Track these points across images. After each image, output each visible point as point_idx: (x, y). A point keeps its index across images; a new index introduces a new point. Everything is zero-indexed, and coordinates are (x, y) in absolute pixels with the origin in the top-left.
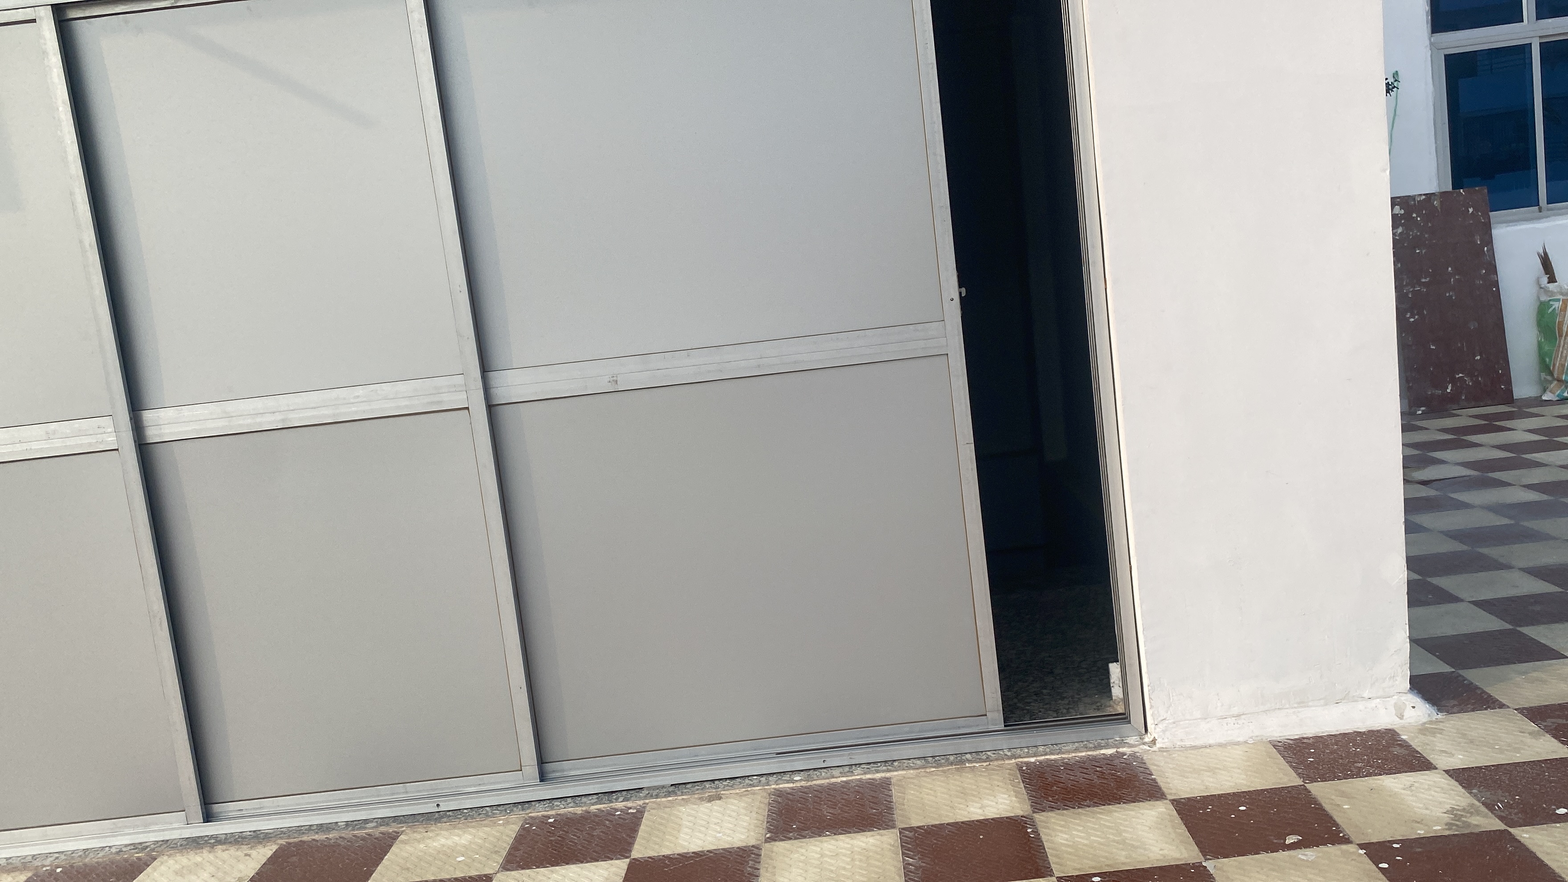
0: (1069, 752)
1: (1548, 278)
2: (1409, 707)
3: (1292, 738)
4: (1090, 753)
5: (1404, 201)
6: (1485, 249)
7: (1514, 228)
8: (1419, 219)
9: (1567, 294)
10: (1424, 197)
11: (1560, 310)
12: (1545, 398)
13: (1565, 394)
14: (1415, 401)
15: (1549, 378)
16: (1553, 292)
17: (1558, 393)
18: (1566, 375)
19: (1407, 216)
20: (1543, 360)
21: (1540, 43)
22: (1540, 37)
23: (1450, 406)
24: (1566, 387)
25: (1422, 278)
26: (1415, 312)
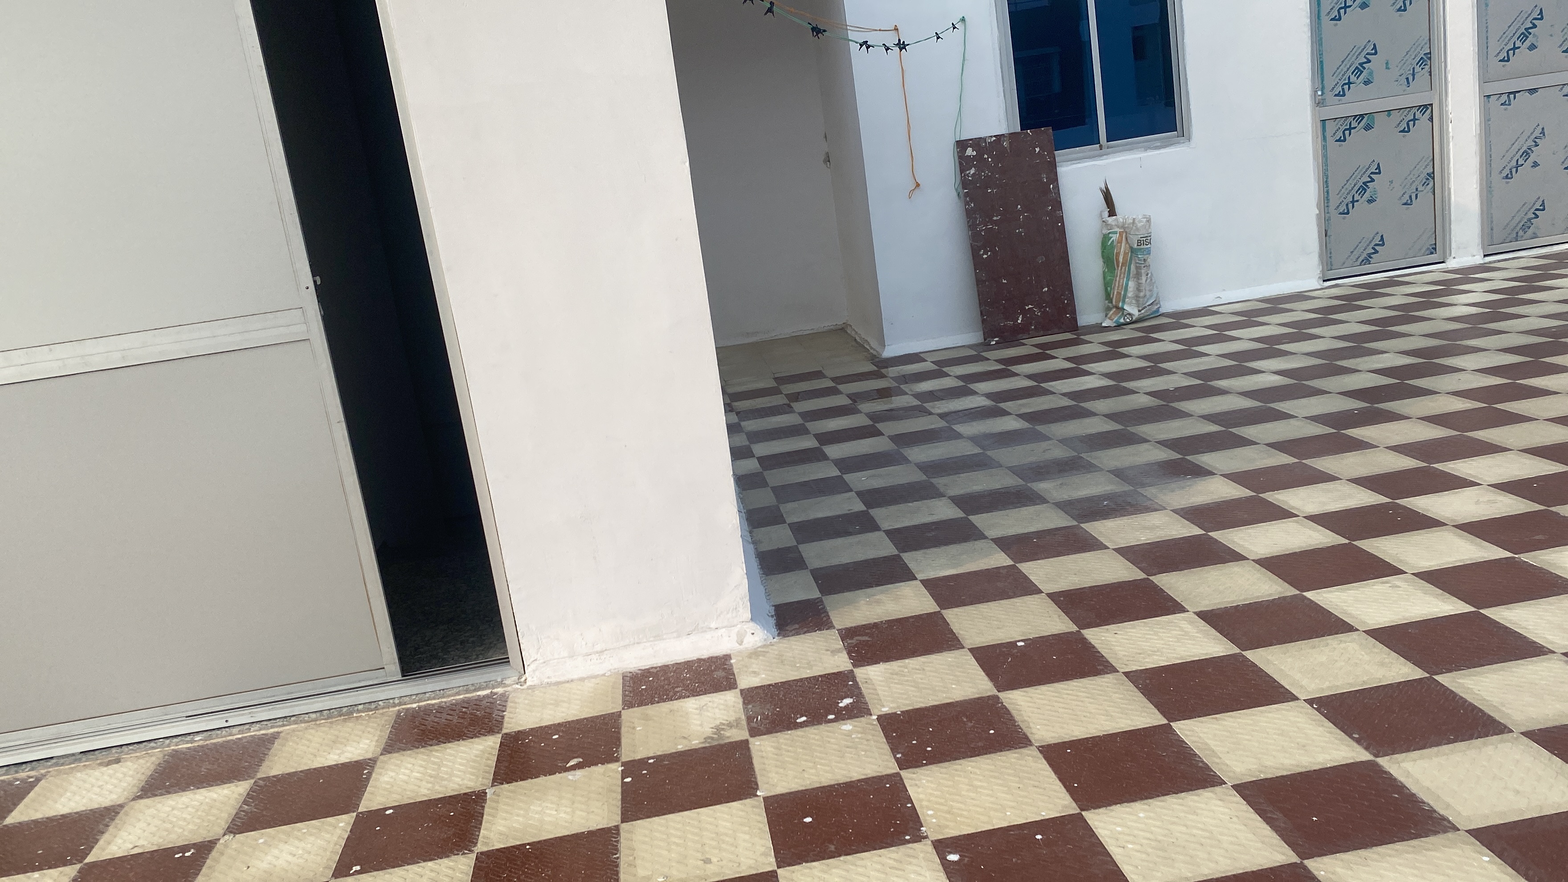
0: (449, 696)
1: (1109, 211)
2: (749, 634)
3: (643, 668)
4: (467, 695)
5: (976, 143)
6: (1051, 186)
7: (1079, 165)
8: (990, 160)
9: (1123, 227)
10: (994, 138)
11: (1118, 243)
12: (1104, 325)
13: (1122, 320)
14: (989, 333)
15: (1110, 304)
16: (1111, 226)
17: (1115, 319)
18: (1124, 302)
19: (979, 157)
20: (1106, 289)
23: (1020, 336)
24: (1122, 314)
25: (993, 216)
26: (988, 249)
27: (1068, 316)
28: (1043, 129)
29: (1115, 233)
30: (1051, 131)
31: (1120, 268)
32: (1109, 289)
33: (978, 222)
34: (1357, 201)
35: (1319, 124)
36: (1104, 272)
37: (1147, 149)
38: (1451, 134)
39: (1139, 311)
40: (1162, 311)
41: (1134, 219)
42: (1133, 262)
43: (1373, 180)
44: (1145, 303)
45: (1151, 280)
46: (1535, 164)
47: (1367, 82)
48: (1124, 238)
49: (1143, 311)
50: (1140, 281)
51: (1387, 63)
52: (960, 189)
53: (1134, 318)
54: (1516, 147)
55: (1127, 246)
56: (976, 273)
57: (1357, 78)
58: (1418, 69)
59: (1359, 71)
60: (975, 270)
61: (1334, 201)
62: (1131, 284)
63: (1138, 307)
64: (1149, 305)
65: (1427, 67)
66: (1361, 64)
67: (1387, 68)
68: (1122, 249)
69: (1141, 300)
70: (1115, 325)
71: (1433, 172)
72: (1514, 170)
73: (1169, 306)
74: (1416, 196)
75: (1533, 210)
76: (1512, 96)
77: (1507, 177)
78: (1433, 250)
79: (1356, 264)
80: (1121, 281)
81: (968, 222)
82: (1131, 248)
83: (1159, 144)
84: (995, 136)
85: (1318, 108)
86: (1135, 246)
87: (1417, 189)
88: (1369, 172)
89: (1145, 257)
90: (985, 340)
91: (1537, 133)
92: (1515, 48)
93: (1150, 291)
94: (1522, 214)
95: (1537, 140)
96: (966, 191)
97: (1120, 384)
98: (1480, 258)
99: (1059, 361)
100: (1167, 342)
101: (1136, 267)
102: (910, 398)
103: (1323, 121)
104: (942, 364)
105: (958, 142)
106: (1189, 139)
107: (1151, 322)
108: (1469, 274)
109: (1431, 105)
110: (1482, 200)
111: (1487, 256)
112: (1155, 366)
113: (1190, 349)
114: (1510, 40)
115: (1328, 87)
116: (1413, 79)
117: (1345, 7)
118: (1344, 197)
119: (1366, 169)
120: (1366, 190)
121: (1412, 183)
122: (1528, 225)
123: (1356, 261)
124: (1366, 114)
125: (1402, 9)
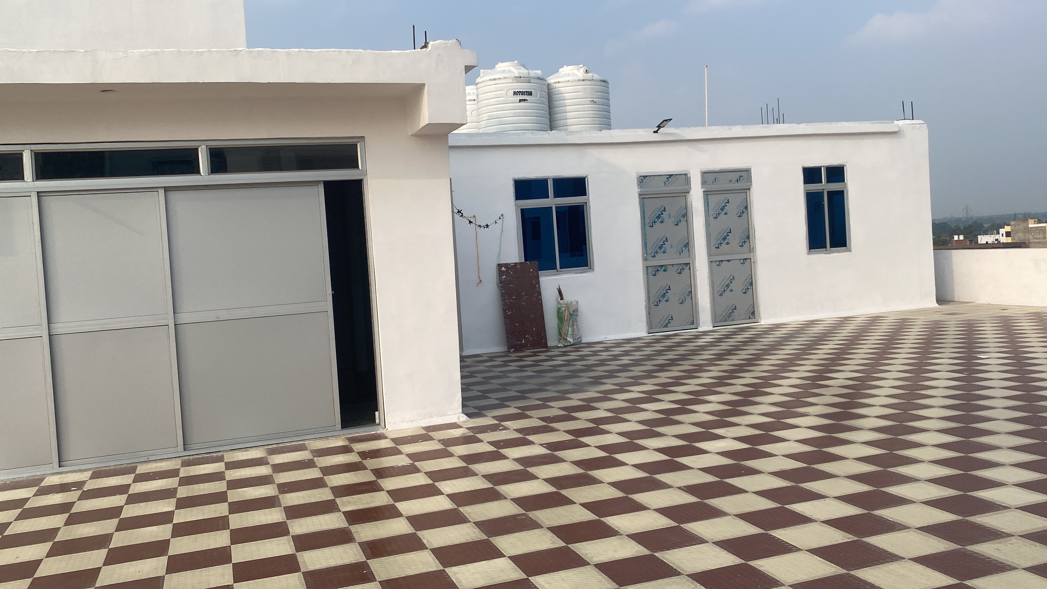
0: (361, 433)
1: (561, 298)
2: (461, 417)
3: (427, 425)
5: (506, 265)
6: (537, 286)
7: (548, 278)
8: (512, 273)
9: (566, 305)
10: (514, 264)
11: (564, 311)
12: (559, 346)
13: (566, 344)
14: (509, 347)
15: (561, 338)
16: (562, 304)
17: (563, 343)
18: (567, 336)
19: (507, 272)
20: (559, 331)
21: (556, 207)
22: (555, 204)
23: (523, 349)
24: (566, 341)
25: (513, 296)
26: (510, 310)
27: (543, 341)
28: (534, 262)
29: (563, 307)
30: (537, 263)
31: (565, 322)
32: (560, 330)
33: (506, 298)
34: (661, 301)
35: (645, 268)
36: (558, 323)
37: (576, 273)
38: (698, 276)
39: (574, 340)
40: (583, 342)
41: (571, 302)
42: (571, 320)
43: (667, 292)
45: (578, 328)
46: (731, 290)
47: (664, 252)
48: (567, 310)
49: (575, 341)
50: (574, 328)
51: (672, 245)
52: (499, 284)
53: (571, 343)
54: (723, 283)
55: (568, 312)
56: (505, 320)
57: (660, 250)
58: (683, 249)
59: (661, 247)
60: (505, 319)
61: (652, 301)
62: (570, 329)
63: (573, 338)
64: (577, 338)
65: (687, 248)
66: (661, 245)
67: (672, 247)
68: (566, 314)
69: (574, 336)
70: (563, 346)
71: (691, 291)
72: (723, 292)
73: (585, 340)
74: (685, 300)
75: (731, 309)
76: (721, 262)
77: (720, 295)
78: (693, 323)
79: (662, 327)
80: (566, 327)
81: (502, 298)
82: (570, 313)
83: (581, 271)
84: (514, 263)
85: (645, 262)
86: (572, 313)
87: (685, 297)
88: (665, 289)
89: (576, 317)
90: (508, 349)
91: (731, 278)
92: (721, 243)
93: (578, 332)
94: (727, 310)
95: (731, 281)
96: (501, 285)
97: (569, 363)
98: (711, 328)
99: (542, 357)
100: (586, 351)
101: (572, 322)
102: (483, 368)
103: (647, 267)
104: (492, 358)
105: (498, 264)
106: (593, 270)
107: (578, 345)
108: (705, 333)
109: (689, 263)
110: (711, 304)
111: (714, 327)
112: (582, 358)
113: (595, 353)
114: (719, 239)
115: (649, 253)
116: (682, 252)
117: (655, 222)
118: (656, 299)
119: (665, 288)
120: (664, 297)
121: (684, 294)
122: (730, 315)
123: (662, 325)
124: (664, 265)
125: (677, 225)
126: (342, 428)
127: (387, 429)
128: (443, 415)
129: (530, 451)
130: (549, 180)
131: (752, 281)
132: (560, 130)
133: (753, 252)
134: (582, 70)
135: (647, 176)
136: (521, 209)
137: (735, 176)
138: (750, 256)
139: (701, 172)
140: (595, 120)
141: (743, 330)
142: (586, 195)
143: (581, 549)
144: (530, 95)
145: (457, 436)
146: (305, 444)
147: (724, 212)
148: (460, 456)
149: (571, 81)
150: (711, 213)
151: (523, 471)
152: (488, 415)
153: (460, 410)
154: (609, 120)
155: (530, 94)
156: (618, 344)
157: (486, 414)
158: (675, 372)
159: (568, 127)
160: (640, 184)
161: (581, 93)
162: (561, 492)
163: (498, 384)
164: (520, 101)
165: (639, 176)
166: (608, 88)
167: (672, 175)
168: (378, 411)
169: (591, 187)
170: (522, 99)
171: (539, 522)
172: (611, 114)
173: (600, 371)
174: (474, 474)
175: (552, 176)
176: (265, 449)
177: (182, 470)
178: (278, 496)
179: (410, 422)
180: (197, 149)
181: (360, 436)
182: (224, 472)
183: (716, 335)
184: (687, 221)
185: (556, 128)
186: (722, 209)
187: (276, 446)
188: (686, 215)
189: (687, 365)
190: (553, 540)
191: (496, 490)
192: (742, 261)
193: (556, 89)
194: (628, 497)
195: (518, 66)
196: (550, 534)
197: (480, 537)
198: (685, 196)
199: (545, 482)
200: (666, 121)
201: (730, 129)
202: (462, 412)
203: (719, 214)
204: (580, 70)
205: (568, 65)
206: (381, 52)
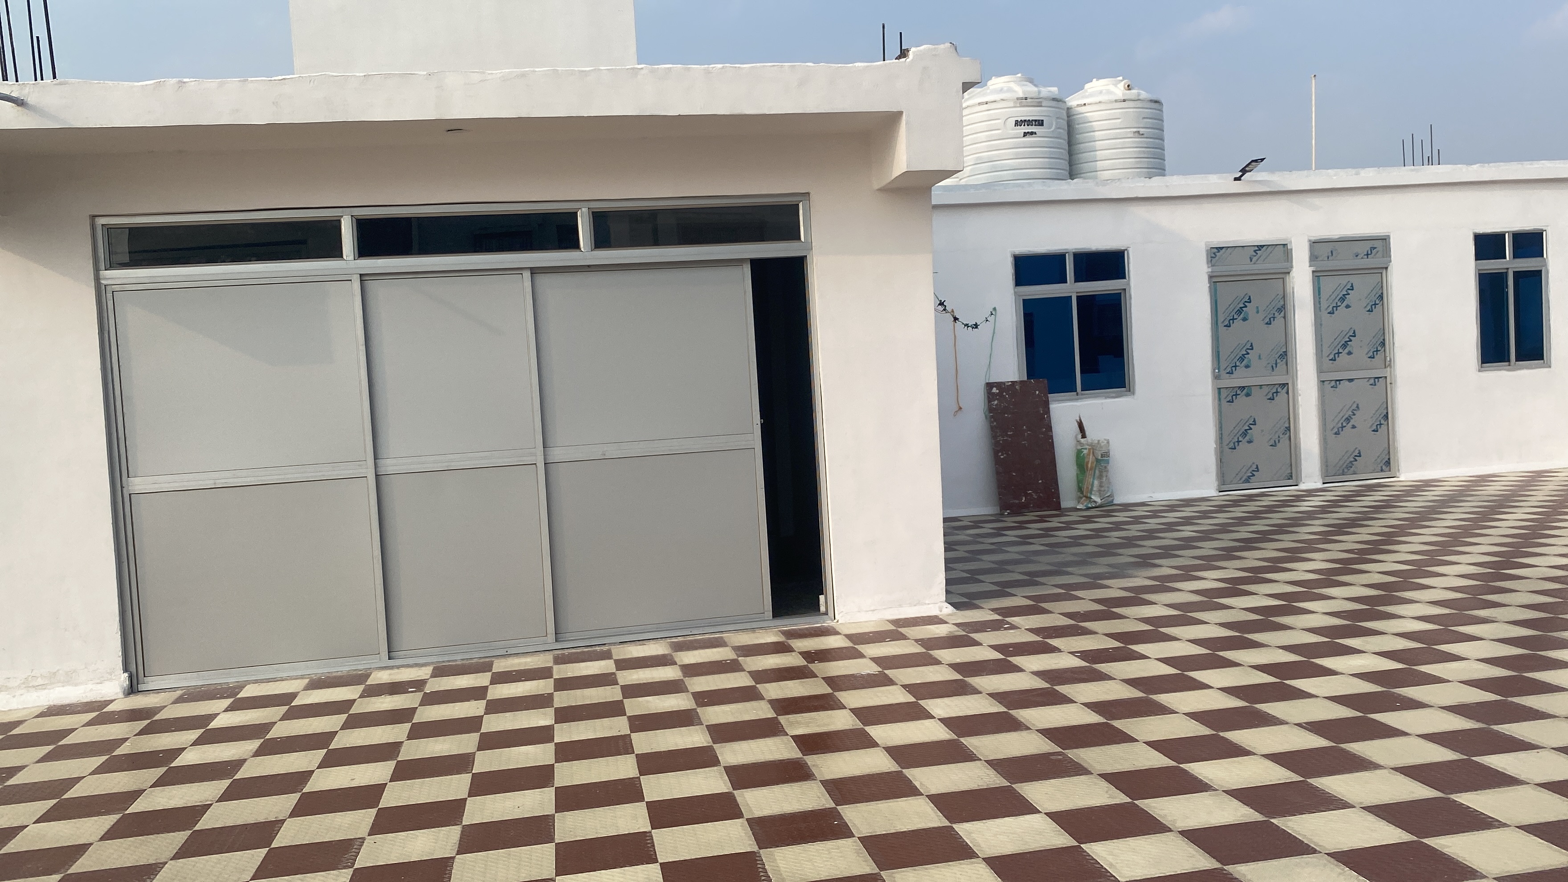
0: (800, 625)
1: (1082, 435)
2: (945, 608)
3: (895, 618)
5: (999, 385)
6: (1046, 416)
7: (1063, 404)
8: (1007, 396)
9: (1091, 445)
10: (1010, 383)
11: (1087, 455)
12: (1078, 507)
13: (1090, 505)
14: (1002, 508)
15: (1081, 495)
16: (1083, 444)
17: (1085, 504)
18: (1091, 493)
19: (1000, 394)
21: (1077, 296)
22: (1077, 293)
23: (1023, 510)
24: (1090, 501)
25: (1008, 432)
26: (1004, 452)
27: (1054, 500)
28: (1041, 380)
29: (1086, 449)
30: (1046, 381)
31: (1088, 472)
32: (1080, 485)
33: (998, 435)
34: (1241, 441)
35: (1217, 391)
36: (1077, 474)
37: (1106, 397)
38: (1300, 403)
39: (1101, 500)
40: (1115, 502)
42: (1097, 468)
43: (1251, 429)
44: (1105, 495)
45: (1109, 480)
46: (1354, 427)
47: (1247, 367)
48: (1092, 453)
49: (1103, 500)
50: (1102, 481)
51: (1260, 356)
52: (987, 413)
53: (1098, 504)
54: (1341, 415)
55: (1094, 457)
56: (996, 467)
57: (1241, 363)
58: (1278, 361)
59: (1242, 359)
60: (996, 465)
61: (1225, 442)
62: (1096, 482)
63: (1100, 497)
64: (1107, 497)
65: (1285, 360)
66: (1243, 355)
67: (1260, 359)
68: (1090, 460)
69: (1102, 492)
70: (1085, 507)
71: (1290, 427)
72: (1340, 429)
73: (1119, 499)
74: (1278, 441)
75: (1353, 456)
76: (1338, 383)
77: (1336, 433)
78: (1290, 477)
79: (1240, 482)
80: (1089, 479)
81: (992, 434)
82: (1097, 459)
83: (1114, 395)
84: (1011, 382)
85: (1216, 381)
86: (1100, 458)
87: (1279, 437)
88: (1248, 424)
89: (1106, 465)
90: (1001, 511)
91: (1354, 407)
92: (1339, 353)
93: (1108, 487)
94: (1346, 458)
95: (1354, 411)
96: (991, 414)
97: (1098, 533)
98: (1319, 485)
99: (1054, 523)
100: (1121, 517)
101: (1100, 471)
102: (965, 537)
103: (1219, 389)
104: (977, 523)
105: (987, 383)
106: (1134, 394)
107: (1108, 508)
108: (1311, 493)
109: (1288, 384)
110: (1320, 447)
111: (1324, 483)
112: (1117, 526)
113: (1137, 520)
114: (1335, 347)
115: (1222, 368)
116: (1276, 367)
117: (1233, 319)
118: (1232, 439)
119: (1247, 422)
120: (1246, 435)
121: (1276, 432)
122: (1350, 465)
123: (1241, 479)
124: (1246, 386)
125: (1269, 323)
126: (774, 617)
127: (838, 621)
128: (917, 604)
129: (1057, 662)
130: (1067, 255)
131: (1387, 413)
132: (1085, 178)
133: (1391, 367)
134: (1121, 85)
135: (1223, 247)
136: (1024, 300)
137: (1366, 247)
138: (1387, 372)
139: (1310, 241)
140: (1141, 162)
141: (1371, 488)
142: (1124, 278)
143: (1155, 808)
144: (1041, 126)
145: (942, 635)
146: (722, 638)
147: (1345, 304)
148: (950, 664)
149: (1104, 103)
150: (1324, 305)
151: (1049, 690)
152: (984, 607)
153: (943, 597)
154: (1162, 161)
155: (1040, 123)
156: (1172, 507)
157: (982, 605)
158: (1269, 551)
159: (1099, 173)
160: (1211, 260)
161: (1120, 120)
162: (1114, 724)
163: (993, 562)
164: (1025, 134)
165: (1209, 248)
166: (1162, 111)
167: (1262, 246)
168: (823, 594)
169: (1133, 266)
170: (1028, 132)
171: (1085, 765)
172: (1166, 152)
173: (1148, 547)
174: (976, 691)
175: (1073, 250)
176: (668, 643)
177: (556, 668)
178: (695, 709)
179: (869, 612)
180: (576, 213)
181: (800, 629)
182: (614, 673)
183: (1329, 496)
184: (1284, 317)
185: (1075, 176)
186: (1343, 299)
187: (682, 639)
188: (1284, 309)
189: (1287, 541)
190: (1110, 792)
191: (1012, 716)
192: (1372, 381)
193: (1078, 116)
194: (1219, 735)
195: (1022, 81)
196: (1104, 784)
197: (998, 782)
198: (1283, 278)
199: (1086, 708)
200: (1256, 161)
201: (1357, 174)
202: (946, 601)
203: (1337, 307)
204: (1118, 86)
205: (1098, 79)
206: (840, 65)
